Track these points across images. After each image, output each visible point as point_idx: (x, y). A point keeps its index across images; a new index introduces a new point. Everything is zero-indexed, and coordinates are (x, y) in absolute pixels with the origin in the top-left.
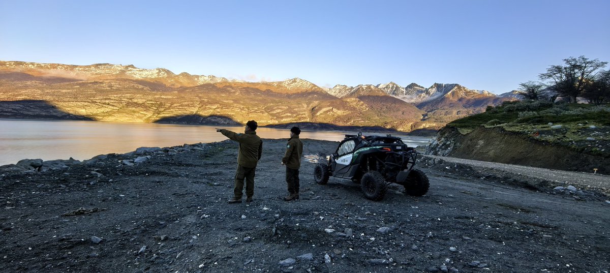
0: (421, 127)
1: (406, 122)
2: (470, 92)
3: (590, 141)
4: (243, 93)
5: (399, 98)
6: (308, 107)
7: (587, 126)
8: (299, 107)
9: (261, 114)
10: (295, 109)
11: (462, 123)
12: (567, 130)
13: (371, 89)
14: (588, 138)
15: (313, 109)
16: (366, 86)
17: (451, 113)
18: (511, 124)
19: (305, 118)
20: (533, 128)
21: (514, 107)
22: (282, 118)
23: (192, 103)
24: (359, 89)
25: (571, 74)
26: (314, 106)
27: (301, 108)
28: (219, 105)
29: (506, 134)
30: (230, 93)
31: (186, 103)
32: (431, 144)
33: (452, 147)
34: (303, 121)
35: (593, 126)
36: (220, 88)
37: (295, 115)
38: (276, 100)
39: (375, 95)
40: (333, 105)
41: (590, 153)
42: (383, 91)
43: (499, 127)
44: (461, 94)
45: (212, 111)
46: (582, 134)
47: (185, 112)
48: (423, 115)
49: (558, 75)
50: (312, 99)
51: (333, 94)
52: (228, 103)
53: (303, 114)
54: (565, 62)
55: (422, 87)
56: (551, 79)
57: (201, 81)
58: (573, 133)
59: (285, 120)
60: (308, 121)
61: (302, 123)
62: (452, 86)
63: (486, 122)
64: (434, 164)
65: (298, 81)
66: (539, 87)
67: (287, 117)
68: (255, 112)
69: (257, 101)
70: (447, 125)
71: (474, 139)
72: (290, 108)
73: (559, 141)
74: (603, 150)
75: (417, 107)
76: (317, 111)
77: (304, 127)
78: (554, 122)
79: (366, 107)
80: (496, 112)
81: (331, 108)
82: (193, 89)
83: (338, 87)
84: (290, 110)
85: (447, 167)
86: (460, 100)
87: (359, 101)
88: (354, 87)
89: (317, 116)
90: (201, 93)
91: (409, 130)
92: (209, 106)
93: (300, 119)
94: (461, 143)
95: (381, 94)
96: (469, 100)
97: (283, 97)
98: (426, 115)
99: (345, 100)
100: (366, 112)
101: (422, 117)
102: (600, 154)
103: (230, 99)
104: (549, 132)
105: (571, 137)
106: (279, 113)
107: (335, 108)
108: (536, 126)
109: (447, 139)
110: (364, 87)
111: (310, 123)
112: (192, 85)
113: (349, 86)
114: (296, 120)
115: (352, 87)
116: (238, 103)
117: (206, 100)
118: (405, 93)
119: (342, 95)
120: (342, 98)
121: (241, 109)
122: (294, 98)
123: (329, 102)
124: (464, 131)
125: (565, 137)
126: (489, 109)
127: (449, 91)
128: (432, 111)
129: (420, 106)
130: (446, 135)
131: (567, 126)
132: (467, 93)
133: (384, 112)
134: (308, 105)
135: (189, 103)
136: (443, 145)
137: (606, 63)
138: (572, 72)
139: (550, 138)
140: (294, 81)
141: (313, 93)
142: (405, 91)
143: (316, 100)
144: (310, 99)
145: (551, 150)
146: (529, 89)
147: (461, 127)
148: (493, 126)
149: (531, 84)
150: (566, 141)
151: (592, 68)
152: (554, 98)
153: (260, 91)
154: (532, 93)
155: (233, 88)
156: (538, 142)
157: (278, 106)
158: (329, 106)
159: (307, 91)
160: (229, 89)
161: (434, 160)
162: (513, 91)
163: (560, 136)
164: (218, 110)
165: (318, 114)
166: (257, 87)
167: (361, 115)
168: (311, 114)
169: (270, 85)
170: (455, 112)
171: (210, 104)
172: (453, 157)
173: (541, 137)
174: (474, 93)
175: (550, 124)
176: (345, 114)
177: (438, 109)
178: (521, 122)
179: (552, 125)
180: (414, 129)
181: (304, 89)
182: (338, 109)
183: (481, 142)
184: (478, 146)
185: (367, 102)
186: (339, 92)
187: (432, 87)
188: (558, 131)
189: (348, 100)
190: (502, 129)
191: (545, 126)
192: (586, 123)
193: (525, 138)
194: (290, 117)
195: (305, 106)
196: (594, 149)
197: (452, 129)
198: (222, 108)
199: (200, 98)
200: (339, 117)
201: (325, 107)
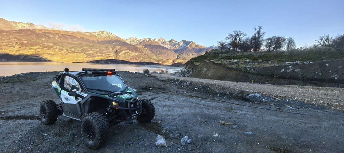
0: (176, 62)
1: (169, 59)
2: (197, 45)
3: (248, 67)
4: (61, 38)
5: (166, 47)
6: (113, 50)
7: (246, 60)
8: (107, 50)
9: (78, 54)
10: (104, 51)
11: (196, 59)
12: (239, 62)
13: (151, 41)
14: (248, 66)
15: (116, 51)
16: (148, 39)
17: (189, 55)
18: (217, 60)
19: (111, 57)
20: (226, 62)
21: (216, 52)
22: (95, 56)
23: (11, 44)
24: (145, 41)
25: (236, 38)
26: (117, 49)
27: (109, 51)
28: (39, 46)
29: (215, 65)
30: (49, 38)
31: (4, 44)
32: (182, 71)
33: (191, 72)
34: (110, 59)
35: (248, 61)
36: (39, 33)
37: (104, 55)
38: (90, 44)
39: (153, 44)
40: (129, 49)
41: (249, 73)
42: (157, 43)
43: (212, 61)
44: (194, 46)
45: (33, 51)
46: (245, 64)
47: (4, 51)
48: (177, 56)
49: (232, 38)
50: (116, 45)
51: (129, 43)
52: (48, 45)
53: (110, 54)
54: (234, 32)
55: (177, 42)
56: (229, 40)
57: (19, 27)
58: (242, 64)
59: (97, 58)
60: (114, 59)
61: (110, 60)
62: (190, 42)
63: (206, 59)
64: (187, 85)
65: (105, 33)
66: (225, 43)
67: (99, 56)
68: (73, 52)
69: (74, 44)
70: (189, 61)
71: (201, 68)
72: (100, 50)
73: (237, 68)
74: (254, 71)
75: (175, 52)
76: (119, 52)
77: (111, 62)
78: (234, 59)
79: (149, 51)
80: (209, 54)
81: (128, 51)
82: (11, 32)
83: (132, 39)
84: (100, 51)
85: (195, 88)
86: (193, 49)
87: (145, 47)
88: (141, 39)
89: (119, 56)
90: (20, 36)
91: (171, 64)
92: (29, 47)
93: (108, 57)
94: (195, 70)
95: (156, 44)
96: (197, 49)
97: (95, 43)
98: (179, 56)
99: (136, 46)
100: (149, 54)
101: (177, 57)
102: (253, 74)
103: (50, 43)
104: (233, 64)
105: (241, 66)
106: (92, 53)
107: (131, 51)
108: (227, 61)
109: (189, 68)
110: (147, 40)
111: (115, 60)
112: (9, 30)
113: (138, 38)
114: (105, 58)
115: (140, 39)
116: (57, 45)
117: (26, 42)
118: (168, 44)
119: (135, 44)
120: (134, 45)
121: (60, 50)
122: (103, 44)
123: (127, 47)
124: (197, 64)
125: (239, 66)
126: (206, 53)
127: (189, 44)
128: (181, 54)
129: (176, 51)
130: (189, 66)
131: (239, 60)
132: (196, 46)
133: (158, 54)
134: (113, 49)
135: (8, 43)
136: (187, 71)
137: (247, 34)
138: (236, 37)
139: (233, 66)
140: (103, 32)
141: (116, 41)
142: (168, 43)
143: (118, 45)
144: (114, 45)
145: (234, 72)
146: (221, 44)
147: (195, 62)
148: (209, 61)
149: (222, 42)
150: (240, 68)
151: (242, 36)
152: (229, 49)
153: (77, 38)
154: (223, 46)
155: (52, 34)
156: (229, 68)
157: (91, 48)
158: (127, 50)
159: (111, 40)
160: (47, 34)
161: (187, 83)
162: (213, 46)
163: (237, 65)
164: (39, 50)
165: (120, 54)
166: (73, 35)
167: (146, 55)
168: (115, 54)
169: (84, 34)
170: (191, 55)
171: (30, 45)
172: (193, 77)
173: (230, 66)
174: (199, 46)
175: (232, 59)
176: (137, 55)
177: (184, 53)
178: (221, 58)
179: (233, 60)
180: (173, 63)
181: (110, 39)
182: (133, 52)
183: (205, 69)
184: (204, 71)
185: (149, 48)
186: (133, 42)
187: (181, 42)
188: (236, 63)
189: (138, 47)
190: (214, 62)
191: (231, 60)
192: (245, 59)
193: (223, 67)
194: (101, 56)
195: (111, 49)
196: (250, 71)
197: (191, 63)
198: (42, 49)
199: (19, 40)
200: (133, 56)
201: (124, 50)
